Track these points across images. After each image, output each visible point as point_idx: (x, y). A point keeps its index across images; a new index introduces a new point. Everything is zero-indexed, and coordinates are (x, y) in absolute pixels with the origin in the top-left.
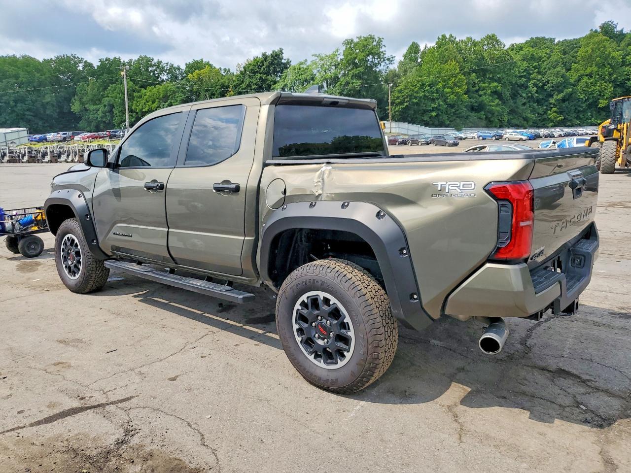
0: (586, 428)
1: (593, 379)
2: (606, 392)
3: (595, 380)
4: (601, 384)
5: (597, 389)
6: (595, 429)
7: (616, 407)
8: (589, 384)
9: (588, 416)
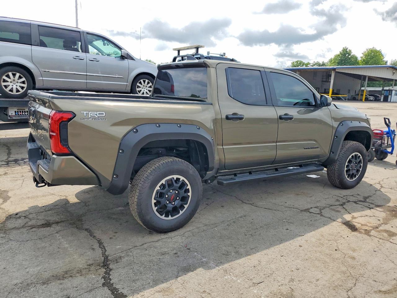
0: (15, 212)
1: (30, 230)
2: (18, 229)
3: (29, 230)
4: (24, 230)
5: (23, 227)
6: (12, 213)
7: (9, 224)
8: (29, 228)
9: (18, 216)
